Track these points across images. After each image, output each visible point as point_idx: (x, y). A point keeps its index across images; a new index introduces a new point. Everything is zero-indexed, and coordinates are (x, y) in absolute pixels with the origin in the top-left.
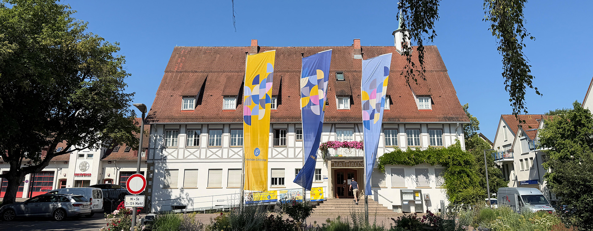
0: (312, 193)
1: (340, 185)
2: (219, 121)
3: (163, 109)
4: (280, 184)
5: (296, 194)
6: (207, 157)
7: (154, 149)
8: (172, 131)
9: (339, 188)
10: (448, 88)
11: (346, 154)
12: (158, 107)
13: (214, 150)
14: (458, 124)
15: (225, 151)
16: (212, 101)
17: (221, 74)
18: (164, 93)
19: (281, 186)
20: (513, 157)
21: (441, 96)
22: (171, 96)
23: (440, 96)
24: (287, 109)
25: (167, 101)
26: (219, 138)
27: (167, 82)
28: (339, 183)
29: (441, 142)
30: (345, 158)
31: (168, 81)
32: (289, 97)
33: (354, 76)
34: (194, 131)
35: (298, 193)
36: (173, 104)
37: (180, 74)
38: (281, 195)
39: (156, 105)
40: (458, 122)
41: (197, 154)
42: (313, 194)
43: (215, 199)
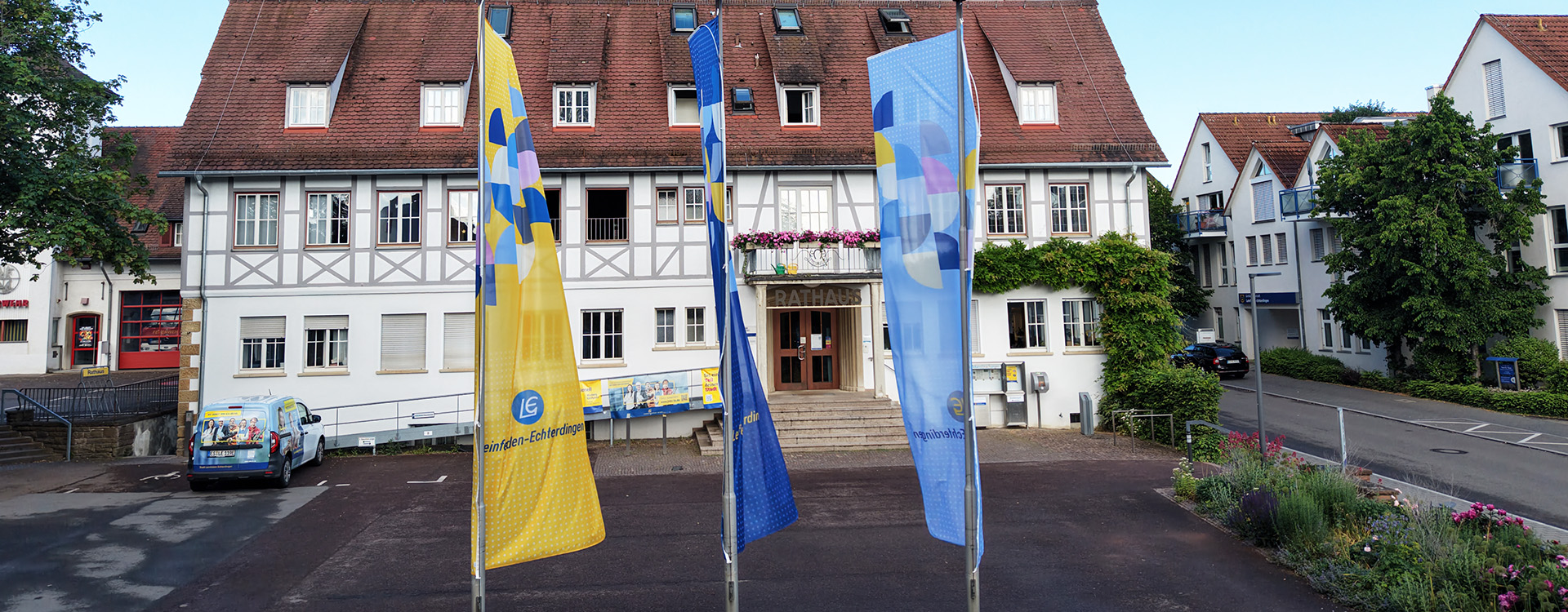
0: (708, 383)
1: (790, 353)
2: (410, 165)
3: (225, 123)
4: (608, 355)
5: (660, 389)
6: (375, 278)
7: (202, 254)
8: (258, 196)
9: (785, 360)
10: (1101, 58)
11: (811, 267)
12: (208, 119)
13: (397, 256)
14: (1135, 168)
15: (434, 258)
16: (387, 96)
17: (412, 6)
18: (227, 69)
19: (614, 360)
20: (1224, 228)
21: (1082, 81)
22: (251, 80)
23: (1081, 83)
24: (627, 125)
25: (239, 98)
26: (410, 218)
27: (238, 34)
28: (784, 345)
29: (1084, 221)
30: (808, 277)
31: (239, 30)
32: (631, 84)
33: (829, 19)
34: (329, 195)
35: (665, 386)
36: (257, 106)
37: (279, 6)
38: (612, 395)
39: (202, 110)
40: (1135, 163)
41: (343, 268)
42: (712, 387)
43: (407, 409)
